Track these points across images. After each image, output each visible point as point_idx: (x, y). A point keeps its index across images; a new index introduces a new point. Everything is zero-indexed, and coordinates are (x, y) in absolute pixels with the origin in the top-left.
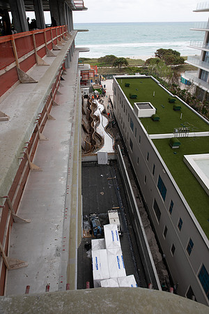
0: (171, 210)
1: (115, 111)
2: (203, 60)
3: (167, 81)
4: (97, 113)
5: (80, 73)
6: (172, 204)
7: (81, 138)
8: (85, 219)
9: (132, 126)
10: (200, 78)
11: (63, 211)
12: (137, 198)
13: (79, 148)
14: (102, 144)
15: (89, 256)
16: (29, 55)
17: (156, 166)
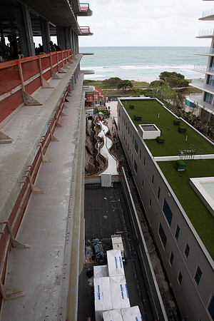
0: (177, 236)
1: (119, 133)
2: (208, 83)
3: (172, 103)
4: (101, 134)
5: (84, 94)
6: (178, 229)
7: (84, 160)
8: (87, 244)
9: (136, 148)
10: (205, 100)
11: (65, 236)
12: (141, 222)
13: (82, 170)
14: (106, 166)
15: (90, 284)
16: (35, 78)
17: (161, 190)
